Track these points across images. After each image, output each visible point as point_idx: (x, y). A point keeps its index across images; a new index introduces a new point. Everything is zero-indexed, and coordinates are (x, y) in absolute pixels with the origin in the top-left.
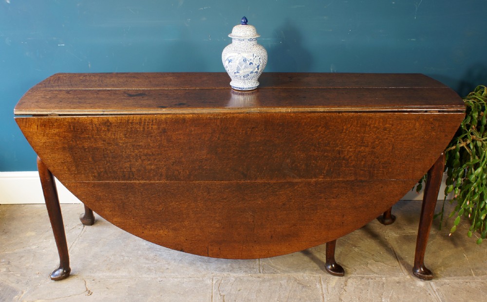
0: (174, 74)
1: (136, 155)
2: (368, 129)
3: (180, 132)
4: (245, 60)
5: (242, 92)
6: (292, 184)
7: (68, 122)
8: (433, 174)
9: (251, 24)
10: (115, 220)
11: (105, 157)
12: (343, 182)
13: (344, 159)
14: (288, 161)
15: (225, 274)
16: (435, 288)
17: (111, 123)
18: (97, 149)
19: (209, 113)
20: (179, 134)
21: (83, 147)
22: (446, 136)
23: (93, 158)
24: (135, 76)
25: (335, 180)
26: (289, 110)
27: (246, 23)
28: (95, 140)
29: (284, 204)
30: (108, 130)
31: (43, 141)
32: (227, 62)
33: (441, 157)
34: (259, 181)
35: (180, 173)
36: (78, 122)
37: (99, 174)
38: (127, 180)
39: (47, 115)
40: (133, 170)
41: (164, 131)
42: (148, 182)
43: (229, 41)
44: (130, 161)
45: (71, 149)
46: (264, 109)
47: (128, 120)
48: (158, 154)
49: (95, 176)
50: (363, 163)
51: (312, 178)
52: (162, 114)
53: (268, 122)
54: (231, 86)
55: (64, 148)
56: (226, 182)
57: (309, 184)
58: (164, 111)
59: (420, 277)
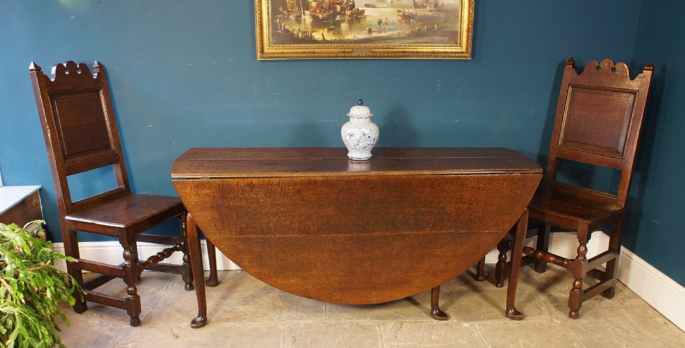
0: (295, 149)
1: (274, 212)
2: (465, 188)
3: (312, 192)
4: (364, 135)
5: (359, 162)
6: (404, 236)
7: (218, 184)
8: (519, 226)
9: (366, 105)
10: (252, 270)
11: (247, 215)
12: (446, 234)
13: (446, 214)
14: (400, 216)
15: (296, 322)
16: (478, 328)
17: (254, 185)
18: (241, 207)
19: (336, 176)
20: (311, 194)
21: (229, 205)
22: (528, 193)
23: (237, 215)
24: (263, 150)
25: (439, 232)
26: (402, 173)
27: (362, 104)
28: (240, 199)
29: (397, 254)
30: (252, 191)
31: (195, 200)
32: (349, 136)
33: (525, 212)
34: (377, 234)
35: (310, 227)
36: (226, 184)
37: (241, 229)
38: (265, 234)
39: (200, 178)
40: (271, 225)
41: (299, 191)
42: (282, 236)
43: (348, 119)
44: (268, 217)
45: (218, 208)
46: (381, 173)
47: (269, 182)
48: (292, 212)
49: (237, 231)
50: (462, 217)
51: (420, 230)
52: (297, 177)
53: (384, 183)
54: (348, 157)
55: (212, 207)
56: (349, 235)
57: (418, 236)
58: (299, 174)
59: (512, 318)
